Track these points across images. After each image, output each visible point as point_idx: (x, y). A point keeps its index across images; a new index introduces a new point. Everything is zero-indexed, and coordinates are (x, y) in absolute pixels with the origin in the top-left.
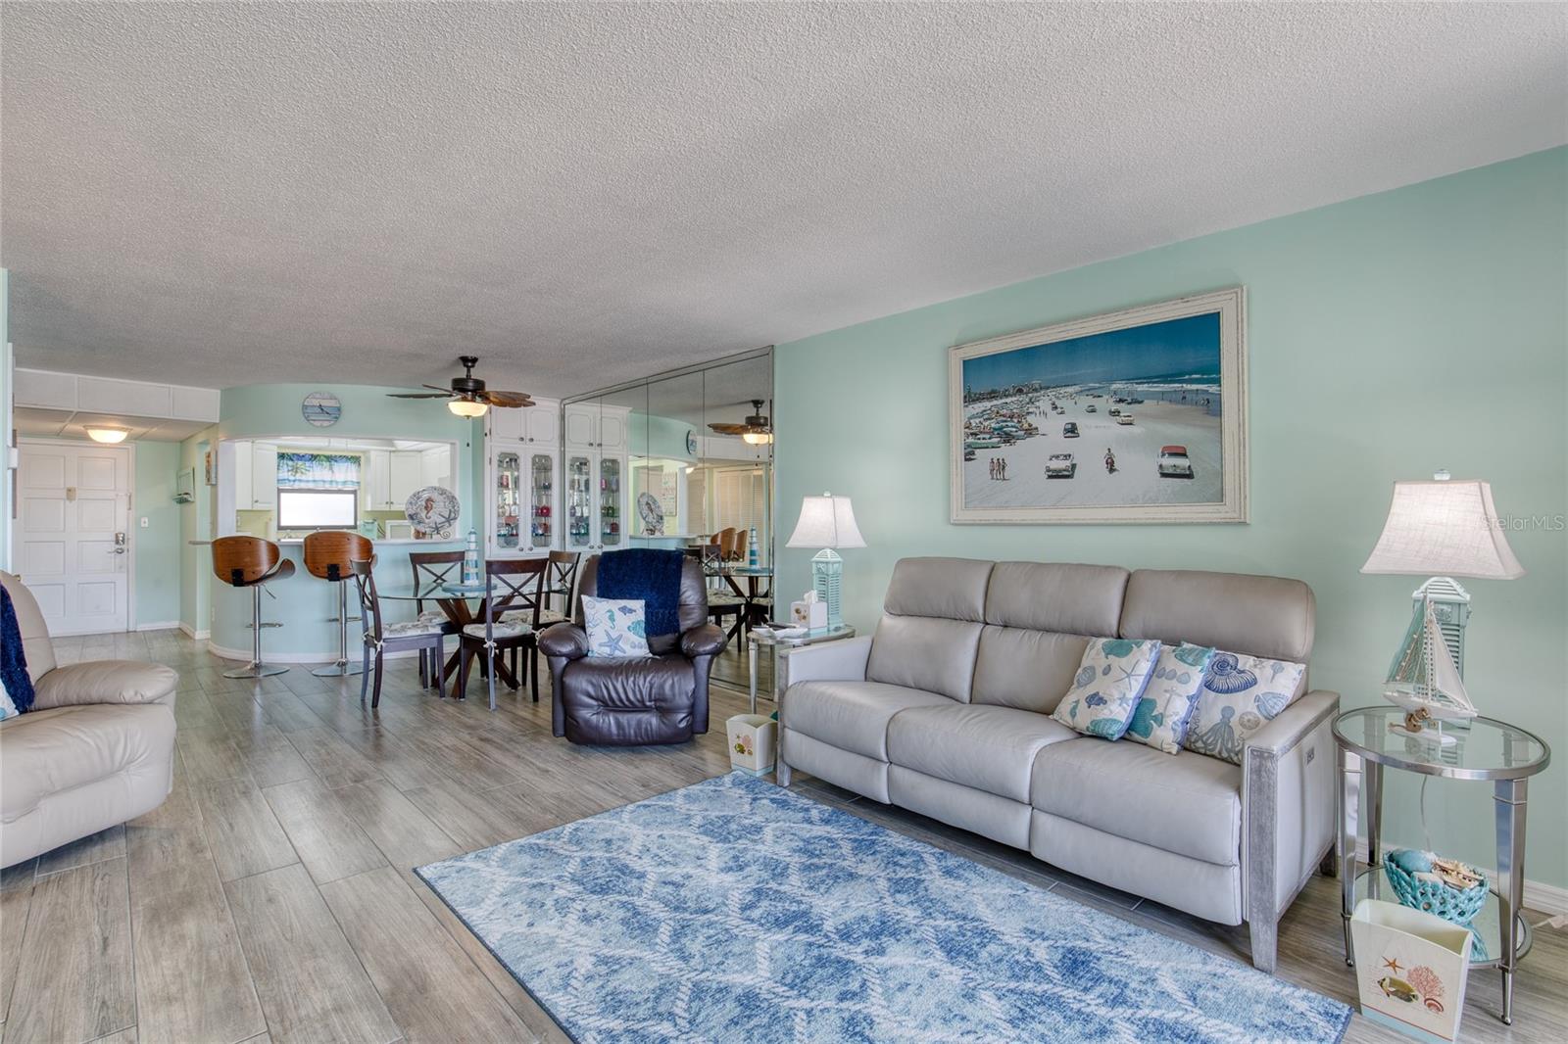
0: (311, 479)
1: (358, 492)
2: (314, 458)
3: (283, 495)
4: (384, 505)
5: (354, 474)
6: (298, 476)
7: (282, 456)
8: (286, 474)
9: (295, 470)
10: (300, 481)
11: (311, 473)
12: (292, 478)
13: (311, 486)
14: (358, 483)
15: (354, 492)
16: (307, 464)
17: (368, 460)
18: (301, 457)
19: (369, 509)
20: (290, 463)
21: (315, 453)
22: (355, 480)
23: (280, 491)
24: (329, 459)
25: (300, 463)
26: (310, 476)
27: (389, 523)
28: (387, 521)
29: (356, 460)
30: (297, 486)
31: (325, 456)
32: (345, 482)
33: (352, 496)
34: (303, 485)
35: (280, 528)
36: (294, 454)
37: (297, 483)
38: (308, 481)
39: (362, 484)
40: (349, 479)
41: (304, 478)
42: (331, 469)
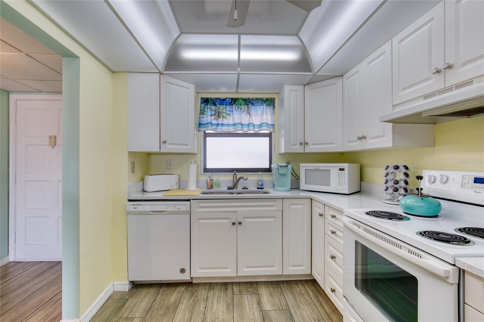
0: (231, 122)
1: (273, 134)
2: (234, 101)
3: (208, 139)
4: (298, 146)
5: (269, 117)
6: (220, 121)
7: (206, 101)
8: (209, 118)
9: (218, 115)
10: (222, 125)
11: (231, 117)
12: (214, 122)
13: (231, 129)
14: (273, 125)
15: (269, 135)
16: (228, 108)
17: (282, 101)
18: (222, 101)
19: (283, 151)
20: (213, 108)
21: (235, 96)
22: (270, 123)
23: (206, 135)
24: (248, 102)
25: (222, 107)
26: (229, 120)
27: (304, 167)
28: (301, 165)
29: (270, 102)
30: (220, 130)
31: (243, 100)
32: (260, 126)
33: (268, 139)
34: (225, 129)
35: (206, 170)
36: (216, 99)
37: (219, 127)
38: (228, 125)
39: (276, 127)
40: (265, 121)
41: (225, 121)
42: (248, 113)
